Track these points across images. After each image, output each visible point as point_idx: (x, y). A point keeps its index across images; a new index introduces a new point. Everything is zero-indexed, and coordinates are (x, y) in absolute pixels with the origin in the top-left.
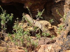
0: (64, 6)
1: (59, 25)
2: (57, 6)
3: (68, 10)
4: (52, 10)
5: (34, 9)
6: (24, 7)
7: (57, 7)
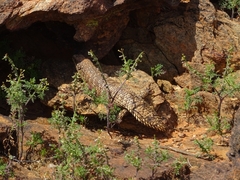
0: (195, 26)
1: (178, 79)
2: (171, 20)
3: (209, 38)
4: (158, 31)
5: (103, 33)
6: (75, 37)
7: (172, 23)
